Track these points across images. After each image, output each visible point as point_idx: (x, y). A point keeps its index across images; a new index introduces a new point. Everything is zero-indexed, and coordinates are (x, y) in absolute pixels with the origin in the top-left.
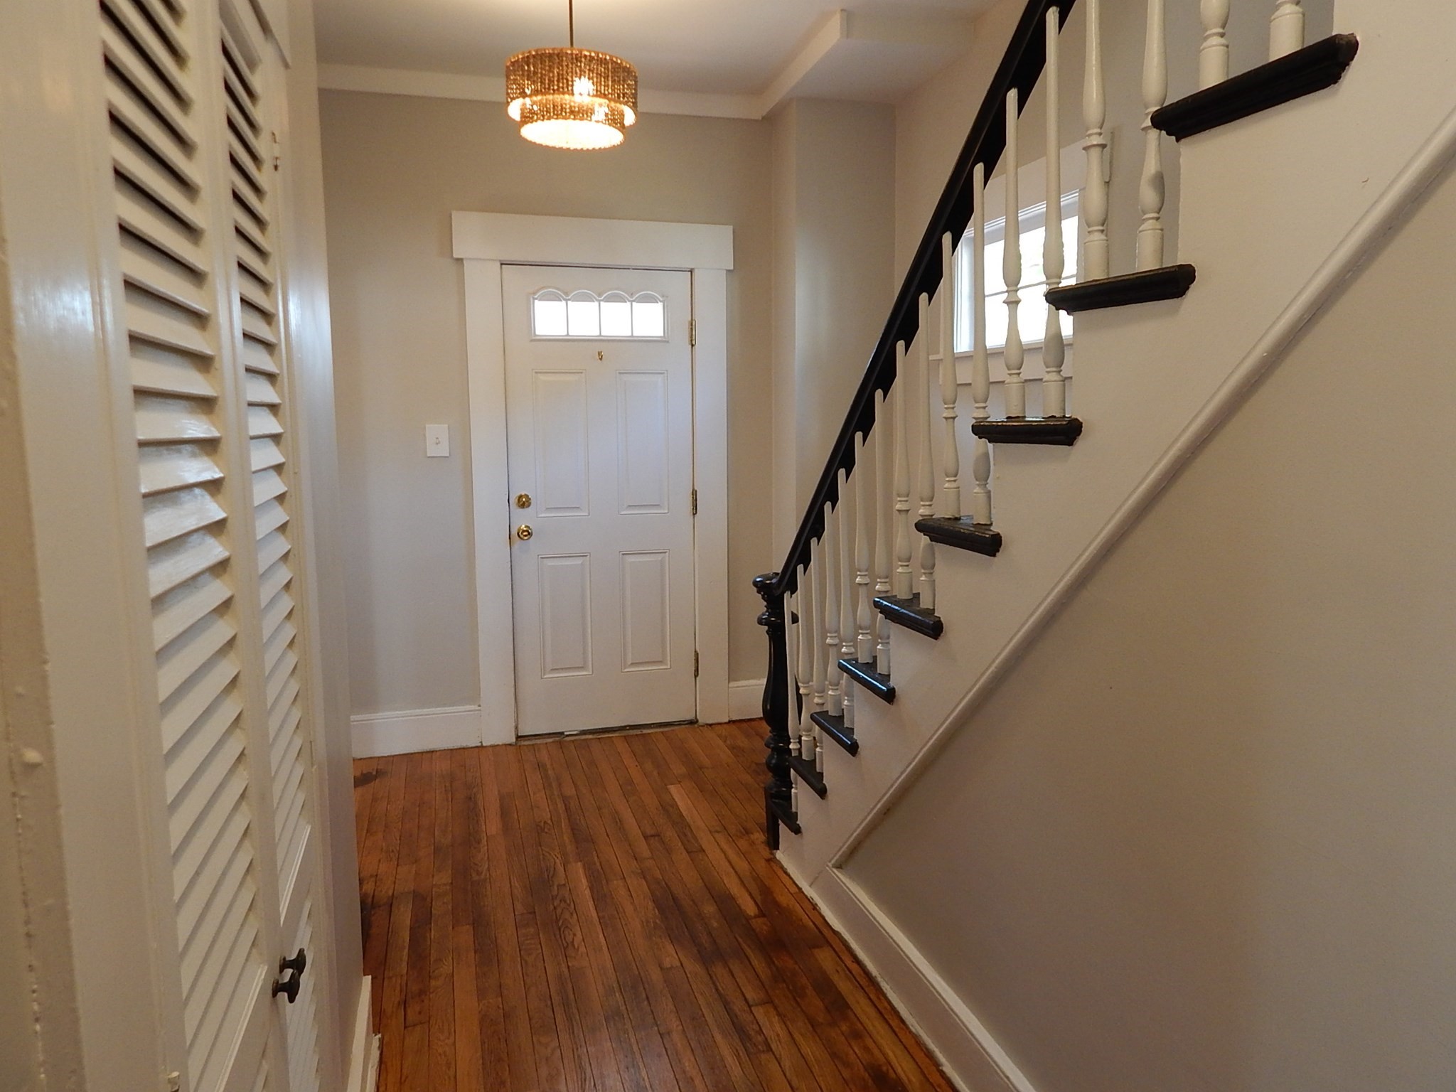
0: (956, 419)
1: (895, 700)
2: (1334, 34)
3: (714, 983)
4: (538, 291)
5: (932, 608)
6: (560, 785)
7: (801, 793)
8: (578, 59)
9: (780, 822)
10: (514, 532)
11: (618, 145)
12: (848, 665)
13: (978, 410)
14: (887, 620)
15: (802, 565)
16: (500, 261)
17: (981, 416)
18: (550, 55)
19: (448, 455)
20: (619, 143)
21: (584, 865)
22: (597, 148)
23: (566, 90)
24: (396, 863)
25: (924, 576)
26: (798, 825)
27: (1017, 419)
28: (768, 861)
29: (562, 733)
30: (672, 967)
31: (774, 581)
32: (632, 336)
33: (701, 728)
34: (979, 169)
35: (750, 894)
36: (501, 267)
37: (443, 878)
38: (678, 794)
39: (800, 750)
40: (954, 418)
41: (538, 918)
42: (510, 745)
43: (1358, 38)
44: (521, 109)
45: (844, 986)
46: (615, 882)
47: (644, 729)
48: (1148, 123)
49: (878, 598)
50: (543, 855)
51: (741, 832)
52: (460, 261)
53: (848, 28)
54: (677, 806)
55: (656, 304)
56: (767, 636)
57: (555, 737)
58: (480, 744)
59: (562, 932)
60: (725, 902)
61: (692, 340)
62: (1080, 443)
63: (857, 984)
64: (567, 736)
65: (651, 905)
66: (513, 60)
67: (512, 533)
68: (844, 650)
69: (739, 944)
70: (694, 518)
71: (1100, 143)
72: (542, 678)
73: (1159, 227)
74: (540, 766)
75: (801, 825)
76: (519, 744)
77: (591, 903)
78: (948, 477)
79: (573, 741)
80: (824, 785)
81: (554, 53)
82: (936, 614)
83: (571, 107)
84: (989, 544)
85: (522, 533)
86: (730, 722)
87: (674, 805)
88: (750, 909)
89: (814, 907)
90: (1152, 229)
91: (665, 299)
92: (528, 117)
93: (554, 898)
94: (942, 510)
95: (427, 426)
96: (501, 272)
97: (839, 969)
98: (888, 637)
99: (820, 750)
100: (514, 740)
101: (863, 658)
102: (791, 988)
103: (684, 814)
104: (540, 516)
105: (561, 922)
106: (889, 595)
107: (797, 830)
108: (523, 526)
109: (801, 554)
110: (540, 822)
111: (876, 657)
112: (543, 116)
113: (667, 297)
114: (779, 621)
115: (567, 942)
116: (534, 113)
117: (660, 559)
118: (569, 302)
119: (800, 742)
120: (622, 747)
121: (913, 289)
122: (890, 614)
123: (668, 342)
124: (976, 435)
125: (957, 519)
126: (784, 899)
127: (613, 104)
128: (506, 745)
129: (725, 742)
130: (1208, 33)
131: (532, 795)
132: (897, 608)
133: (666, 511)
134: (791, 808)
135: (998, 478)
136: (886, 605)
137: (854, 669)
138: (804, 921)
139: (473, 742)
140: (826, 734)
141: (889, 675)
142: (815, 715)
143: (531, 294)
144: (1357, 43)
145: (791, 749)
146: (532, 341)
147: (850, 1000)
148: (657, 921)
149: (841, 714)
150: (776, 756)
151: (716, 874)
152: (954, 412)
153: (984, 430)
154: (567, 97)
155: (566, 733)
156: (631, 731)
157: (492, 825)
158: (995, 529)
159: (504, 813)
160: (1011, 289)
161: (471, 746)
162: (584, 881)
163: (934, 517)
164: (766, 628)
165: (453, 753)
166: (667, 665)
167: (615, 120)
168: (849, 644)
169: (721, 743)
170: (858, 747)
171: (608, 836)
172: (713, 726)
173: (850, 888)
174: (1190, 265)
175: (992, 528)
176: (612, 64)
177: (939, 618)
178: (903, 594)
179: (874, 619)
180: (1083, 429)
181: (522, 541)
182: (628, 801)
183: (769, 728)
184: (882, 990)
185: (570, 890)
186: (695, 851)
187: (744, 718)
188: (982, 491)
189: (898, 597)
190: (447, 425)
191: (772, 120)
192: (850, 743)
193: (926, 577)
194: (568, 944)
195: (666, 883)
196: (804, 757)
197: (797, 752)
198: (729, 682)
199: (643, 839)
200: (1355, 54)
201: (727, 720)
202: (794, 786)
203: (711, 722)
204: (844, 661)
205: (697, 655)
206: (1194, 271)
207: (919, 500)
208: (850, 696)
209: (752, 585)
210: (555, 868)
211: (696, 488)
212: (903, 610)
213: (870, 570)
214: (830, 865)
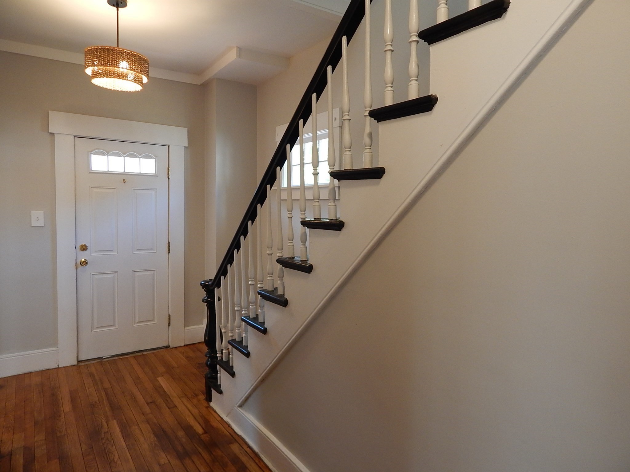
0: (293, 218)
1: (267, 333)
2: (430, 94)
3: (185, 468)
4: (93, 150)
5: (283, 294)
6: (102, 383)
7: (223, 376)
8: (122, 53)
9: (212, 389)
10: (78, 262)
11: (139, 91)
12: (246, 319)
13: (302, 215)
14: (264, 300)
15: (223, 276)
16: (74, 135)
17: (303, 217)
18: (108, 50)
19: (43, 226)
20: (140, 90)
21: (117, 421)
22: (129, 91)
23: (116, 65)
24: (12, 433)
25: (279, 281)
26: (221, 390)
27: (318, 220)
28: (207, 407)
29: (102, 358)
30: (165, 463)
31: (210, 283)
32: (140, 173)
33: (171, 349)
34: (301, 121)
35: (200, 424)
36: (74, 139)
37: (41, 437)
38: (162, 382)
39: (222, 357)
40: (292, 217)
41: (94, 450)
42: (74, 366)
43: (438, 97)
44: (92, 71)
45: (244, 459)
46: (134, 427)
47: (144, 352)
48: (367, 113)
49: (260, 290)
50: (95, 419)
51: (193, 396)
52: (53, 134)
53: (239, 54)
54: (162, 387)
55: (151, 159)
56: (207, 307)
57: (97, 360)
58: (57, 367)
59: (108, 456)
60: (188, 429)
61: (168, 176)
62: (344, 230)
63: (249, 456)
64: (105, 358)
65: (152, 436)
66: (89, 49)
67: (77, 263)
68: (243, 312)
69: (196, 448)
70: (169, 254)
71: (348, 118)
72: (92, 332)
73: (371, 152)
74: (91, 375)
75: (222, 390)
76: (78, 365)
77: (122, 439)
78: (289, 241)
79: (108, 361)
80: (234, 371)
81: (110, 49)
82: (285, 297)
83: (118, 73)
84: (307, 269)
85: (82, 263)
86: (185, 345)
87: (161, 387)
88: (200, 430)
89: (229, 426)
90: (369, 152)
91: (156, 158)
92: (96, 75)
93: (102, 439)
94: (286, 255)
95: (32, 211)
96: (74, 141)
97: (241, 452)
98: (263, 306)
99: (231, 356)
100: (75, 363)
101: (252, 315)
102: (221, 464)
103: (166, 390)
104: (92, 254)
105: (107, 450)
106: (263, 289)
107: (220, 392)
108: (83, 260)
109: (222, 271)
110: (93, 402)
111: (258, 314)
112: (104, 75)
113: (157, 156)
114: (212, 300)
115: (110, 460)
116: (99, 74)
117: (152, 273)
118: (109, 156)
119: (222, 353)
120: (133, 361)
121: (274, 165)
122: (264, 297)
123: (157, 176)
124: (302, 225)
125: (294, 258)
126: (215, 424)
127: (138, 74)
128: (72, 366)
129: (183, 355)
130: (387, 85)
131: (87, 389)
132: (268, 294)
133: (156, 252)
134: (217, 383)
135: (311, 242)
136: (263, 293)
137: (248, 321)
138: (225, 432)
139: (54, 366)
140: (235, 349)
141: (264, 323)
142: (230, 341)
143: (89, 151)
144: (437, 98)
145: (217, 357)
146: (90, 173)
147: (248, 465)
148: (156, 443)
149: (241, 340)
150: (210, 360)
151: (183, 417)
152: (292, 215)
153: (305, 223)
154: (116, 68)
155: (104, 358)
156: (137, 353)
157: (66, 407)
158: (310, 262)
159: (73, 400)
160: (315, 169)
161: (52, 368)
162: (118, 429)
163: (283, 257)
164: (206, 304)
165: (42, 373)
166: (155, 321)
167: (138, 81)
168: (245, 310)
169: (181, 355)
170: (250, 354)
171: (128, 405)
172: (177, 348)
173: (246, 415)
174: (383, 168)
175: (308, 262)
176: (138, 57)
177: (287, 298)
178: (270, 289)
179: (256, 299)
180: (345, 225)
181: (83, 267)
182: (137, 388)
183: (207, 348)
184: (260, 458)
185: (111, 434)
186: (172, 407)
187: (191, 343)
188: (304, 247)
189: (268, 290)
190: (43, 211)
191: (205, 87)
192: (246, 352)
193: (280, 281)
194: (111, 461)
195: (159, 424)
196: (224, 360)
197: (220, 357)
198: (185, 327)
199: (146, 405)
200: (437, 102)
201: (184, 345)
202: (219, 373)
203: (176, 346)
204: (244, 317)
205: (170, 316)
206: (385, 170)
207: (277, 250)
208: (246, 332)
209: (200, 285)
210: (102, 424)
211: (170, 241)
212: (270, 296)
213: (255, 279)
214: (236, 406)
